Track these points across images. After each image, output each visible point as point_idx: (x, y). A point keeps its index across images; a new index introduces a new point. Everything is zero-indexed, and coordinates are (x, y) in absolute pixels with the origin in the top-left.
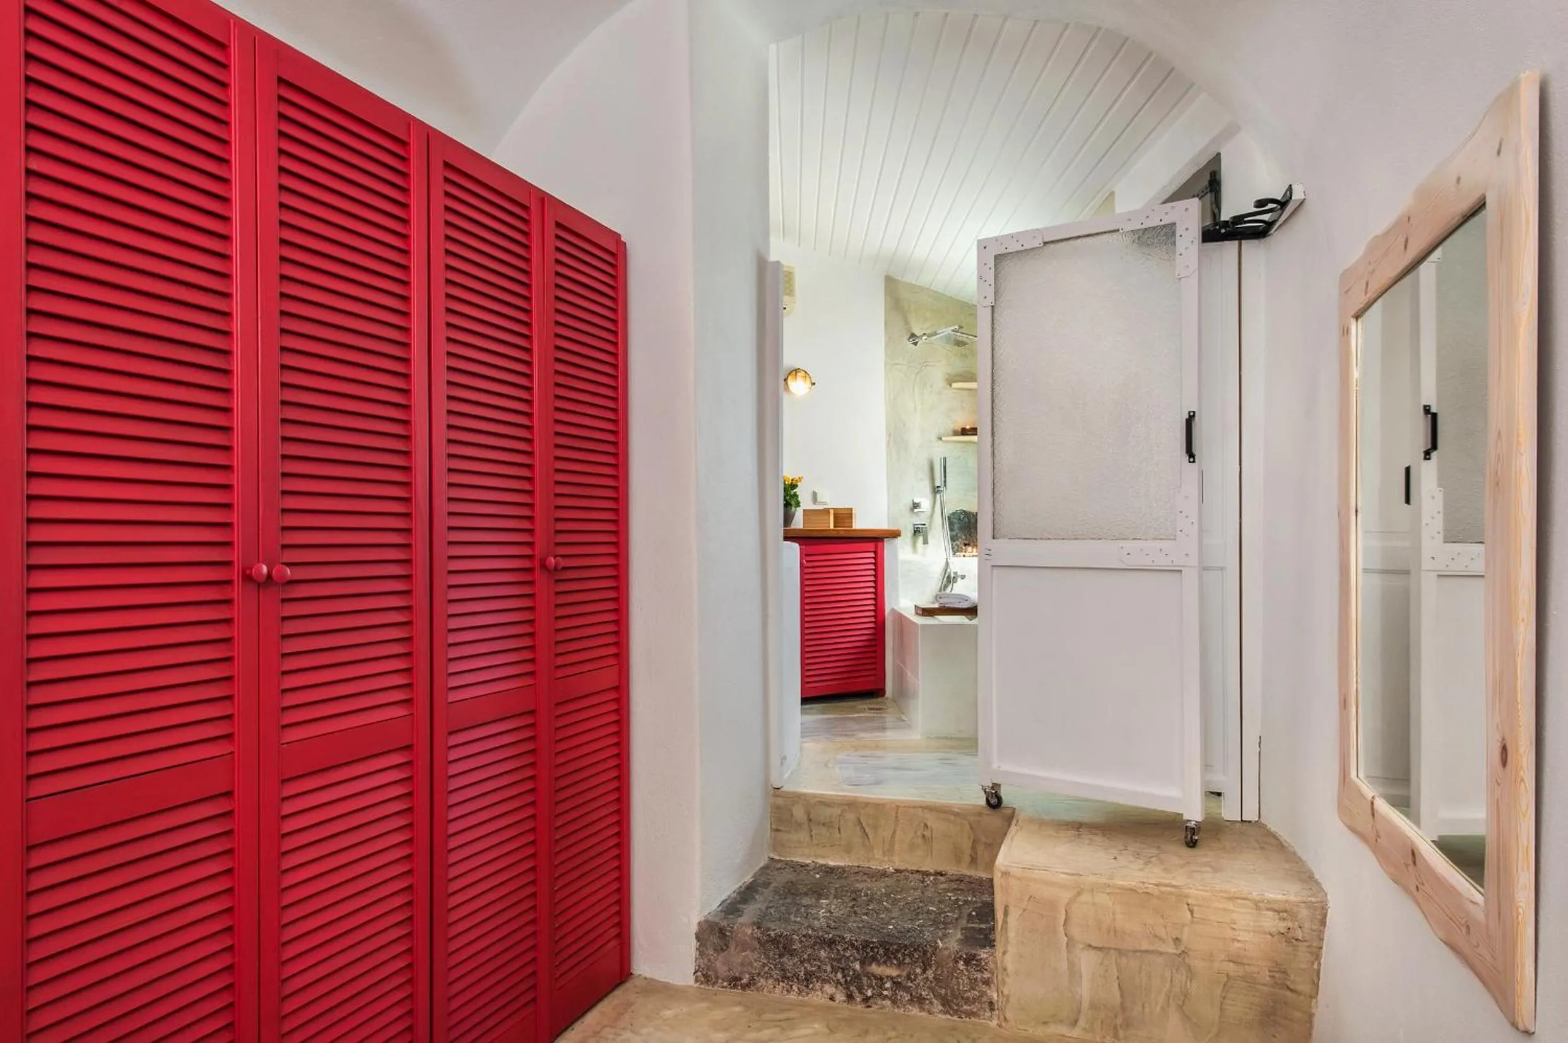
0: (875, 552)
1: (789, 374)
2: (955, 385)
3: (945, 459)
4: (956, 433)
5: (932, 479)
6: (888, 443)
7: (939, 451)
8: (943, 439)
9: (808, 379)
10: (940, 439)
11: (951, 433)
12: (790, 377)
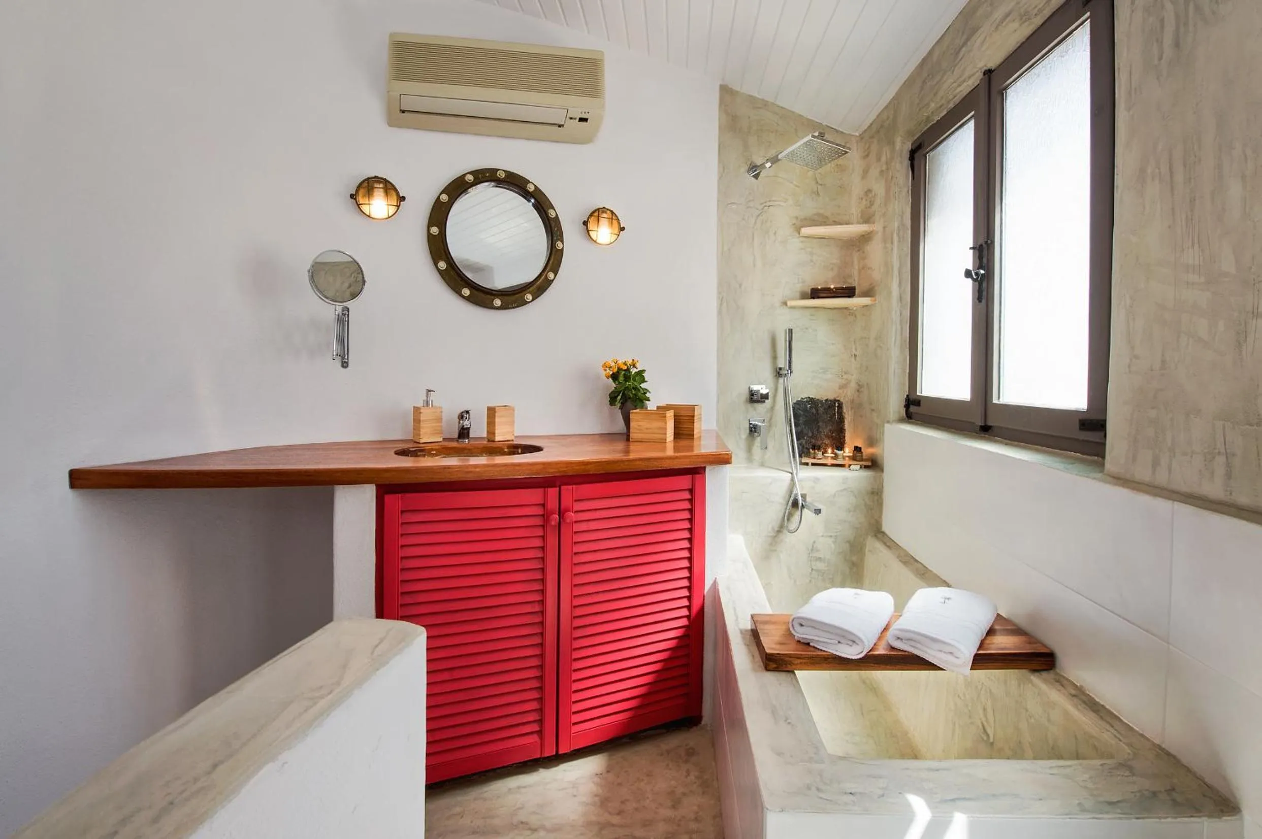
0: (691, 491)
1: (591, 215)
2: (806, 231)
3: (791, 331)
4: (804, 296)
5: (775, 358)
6: (720, 312)
7: (783, 320)
8: (789, 303)
9: (615, 222)
10: (785, 304)
11: (798, 295)
12: (591, 220)
